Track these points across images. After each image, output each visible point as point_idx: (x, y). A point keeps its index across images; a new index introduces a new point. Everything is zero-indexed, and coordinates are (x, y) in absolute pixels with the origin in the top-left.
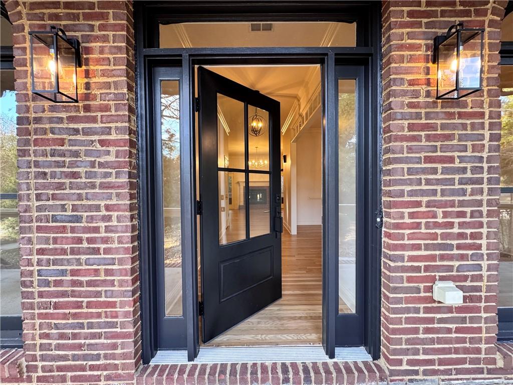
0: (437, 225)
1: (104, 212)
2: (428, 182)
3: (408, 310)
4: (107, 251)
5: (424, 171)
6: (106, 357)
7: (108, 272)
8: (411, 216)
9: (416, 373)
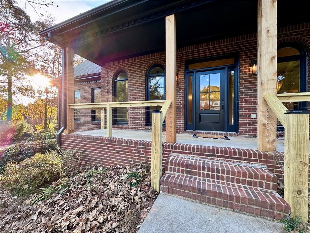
0: (252, 102)
1: (180, 101)
2: (249, 93)
3: (244, 121)
4: (180, 108)
5: (248, 90)
6: (179, 127)
7: (180, 112)
8: (245, 100)
9: (246, 134)
